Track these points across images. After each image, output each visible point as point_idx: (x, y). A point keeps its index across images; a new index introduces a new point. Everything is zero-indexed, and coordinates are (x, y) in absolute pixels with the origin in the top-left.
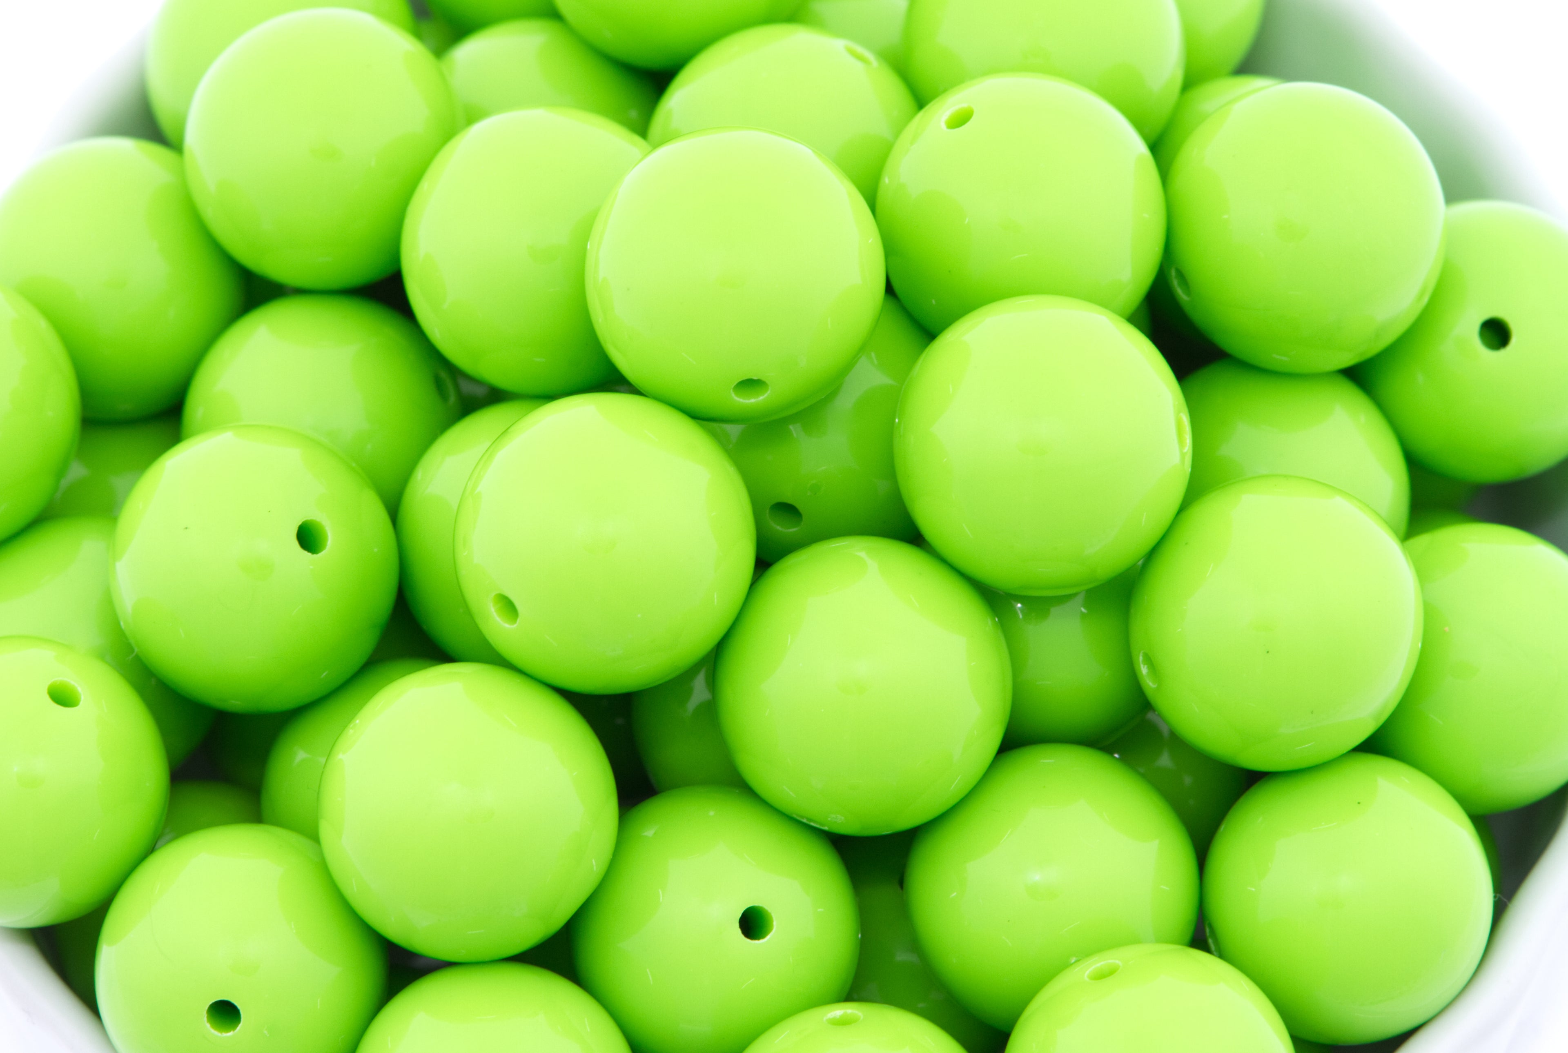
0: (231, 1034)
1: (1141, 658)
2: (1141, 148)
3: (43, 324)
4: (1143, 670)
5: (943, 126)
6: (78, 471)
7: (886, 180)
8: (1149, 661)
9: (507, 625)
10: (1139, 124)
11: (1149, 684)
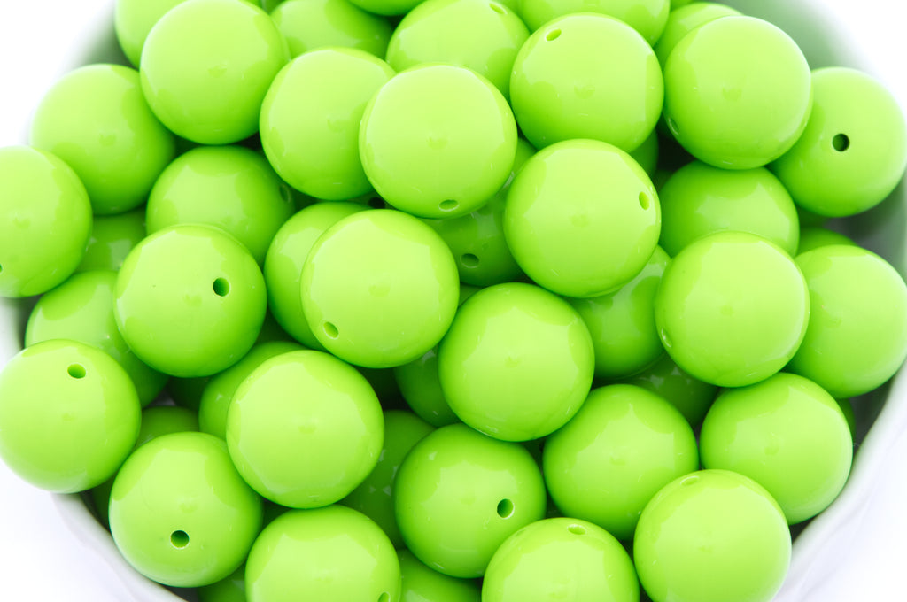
0: (183, 548)
1: (662, 332)
2: (650, 52)
3: (69, 171)
4: (664, 338)
5: (545, 39)
6: (93, 240)
7: (514, 73)
8: (667, 333)
9: (332, 338)
10: (647, 37)
11: (667, 345)
